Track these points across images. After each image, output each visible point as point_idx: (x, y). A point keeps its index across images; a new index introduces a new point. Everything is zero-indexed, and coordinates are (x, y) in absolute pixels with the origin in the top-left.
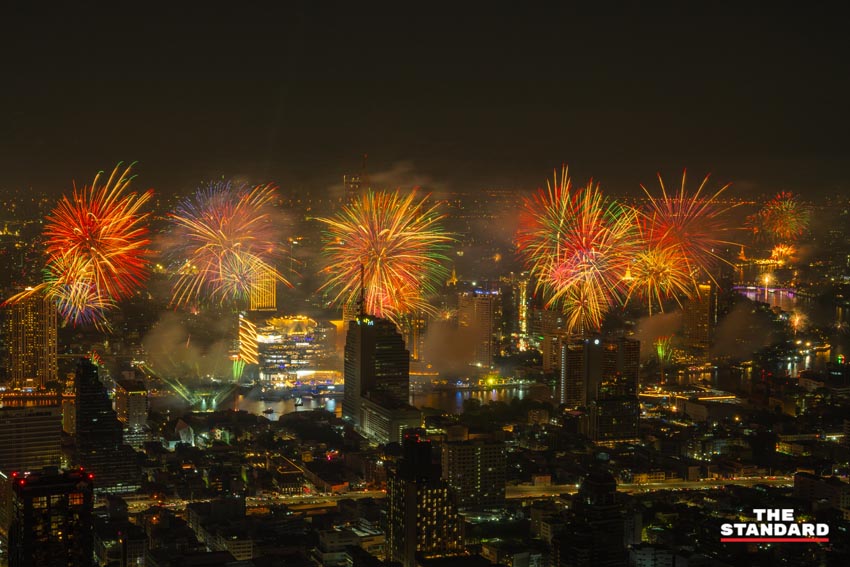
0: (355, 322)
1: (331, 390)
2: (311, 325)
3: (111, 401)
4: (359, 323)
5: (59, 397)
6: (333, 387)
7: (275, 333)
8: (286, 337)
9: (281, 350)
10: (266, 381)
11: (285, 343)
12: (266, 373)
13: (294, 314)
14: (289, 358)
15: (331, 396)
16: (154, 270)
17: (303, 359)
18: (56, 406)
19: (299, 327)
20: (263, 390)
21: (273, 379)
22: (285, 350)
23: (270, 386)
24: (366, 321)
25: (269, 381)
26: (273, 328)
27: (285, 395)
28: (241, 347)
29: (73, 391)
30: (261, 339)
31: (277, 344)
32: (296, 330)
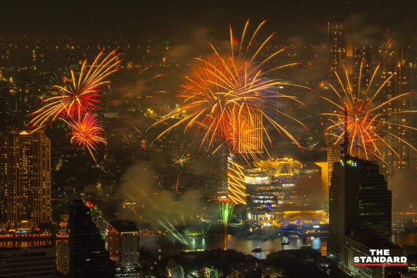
0: (339, 163)
1: (317, 229)
2: (297, 167)
3: (103, 242)
4: (343, 164)
5: (53, 238)
6: (318, 227)
7: (262, 174)
8: (273, 178)
9: (268, 191)
10: (254, 221)
11: (272, 184)
12: (253, 213)
13: (281, 156)
14: (275, 199)
15: (316, 236)
16: (145, 115)
17: (289, 200)
18: (50, 246)
19: (285, 168)
20: (251, 230)
21: (261, 219)
22: (272, 191)
23: (257, 226)
24: (350, 162)
25: (257, 221)
26: (260, 169)
27: (272, 235)
28: (229, 188)
29: (67, 232)
30: (248, 180)
31: (264, 185)
32: (282, 172)
